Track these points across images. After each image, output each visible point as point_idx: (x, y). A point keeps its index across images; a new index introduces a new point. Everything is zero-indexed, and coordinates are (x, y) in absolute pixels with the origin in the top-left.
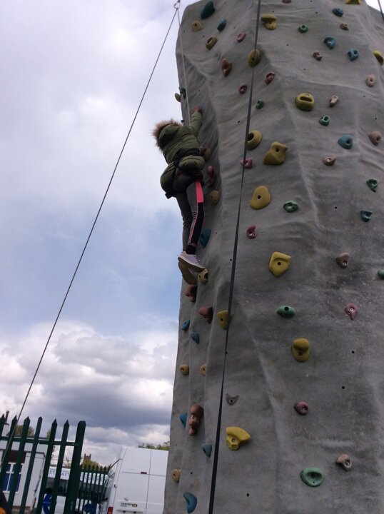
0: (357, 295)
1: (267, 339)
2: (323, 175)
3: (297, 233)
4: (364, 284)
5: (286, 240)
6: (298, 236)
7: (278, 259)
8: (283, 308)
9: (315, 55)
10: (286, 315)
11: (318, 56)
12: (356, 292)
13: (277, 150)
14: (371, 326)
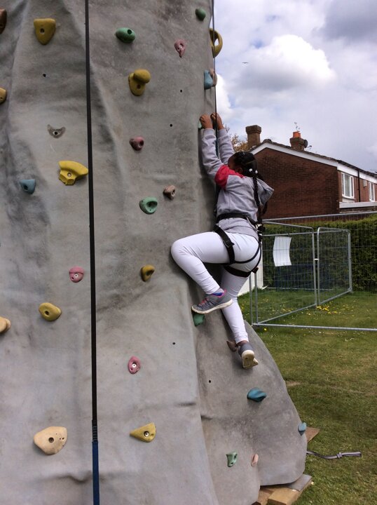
0: (183, 32)
4: (186, 21)
8: (125, 30)
10: (125, 40)
12: (182, 29)
14: (193, 66)
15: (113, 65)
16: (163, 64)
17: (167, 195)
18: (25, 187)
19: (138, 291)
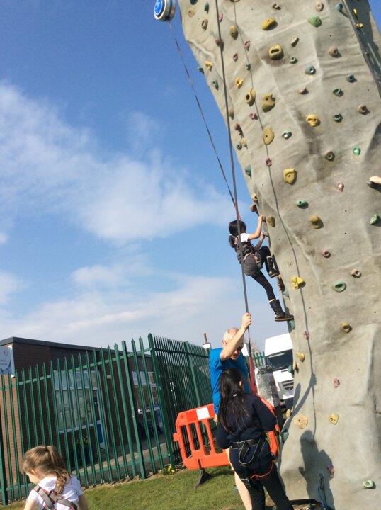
0: (342, 175)
1: (295, 224)
2: (300, 103)
3: (295, 151)
4: (346, 165)
5: (289, 159)
6: (296, 153)
7: (287, 174)
8: (298, 203)
11: (277, 6)
12: (342, 173)
13: (267, 99)
14: (354, 191)
15: (300, 221)
16: (329, 203)
19: (344, 339)
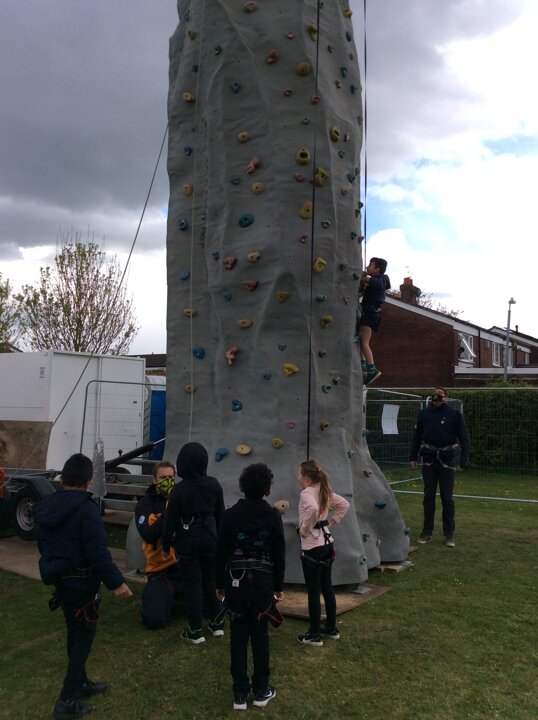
9: (337, 83)
10: (320, 300)
17: (335, 382)
18: (265, 377)
